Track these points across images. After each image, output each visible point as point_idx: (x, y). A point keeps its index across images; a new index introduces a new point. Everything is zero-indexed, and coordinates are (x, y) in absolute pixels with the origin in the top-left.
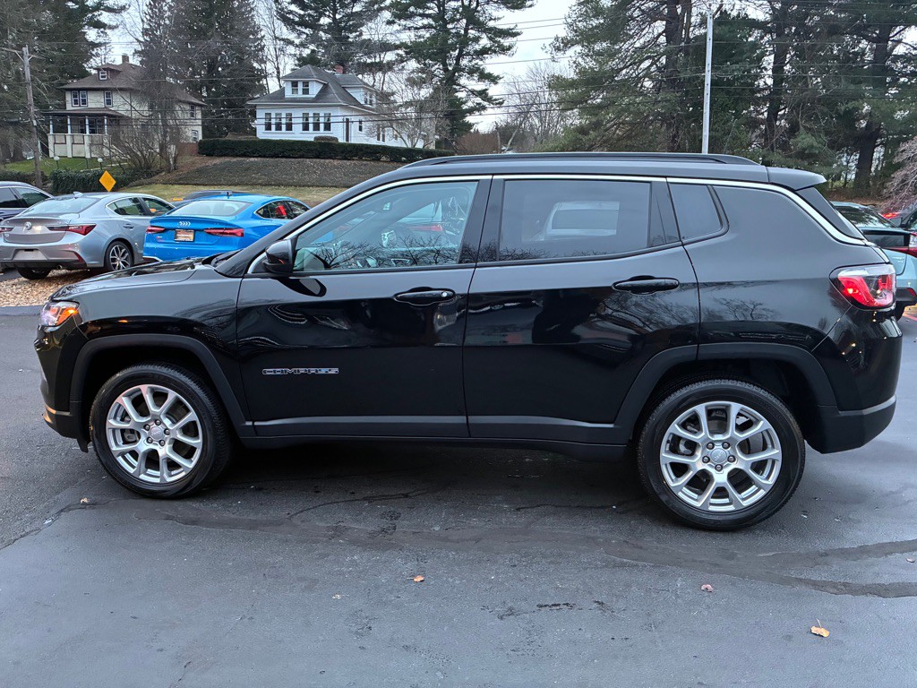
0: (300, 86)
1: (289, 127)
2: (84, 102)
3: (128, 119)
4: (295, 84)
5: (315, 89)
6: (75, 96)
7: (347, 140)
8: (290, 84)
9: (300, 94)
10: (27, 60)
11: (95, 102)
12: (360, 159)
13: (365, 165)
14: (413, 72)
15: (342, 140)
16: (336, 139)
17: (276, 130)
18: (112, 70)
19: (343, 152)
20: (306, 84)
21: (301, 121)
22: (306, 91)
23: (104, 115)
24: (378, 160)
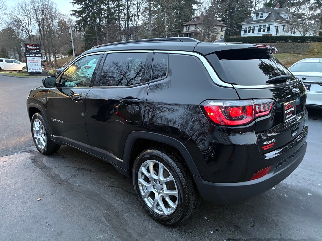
0: (260, 15)
1: (253, 31)
2: (188, 29)
3: (200, 33)
4: (258, 15)
5: (265, 15)
6: (186, 28)
7: (277, 34)
8: (256, 15)
9: (259, 18)
10: (166, 18)
11: (192, 29)
12: (280, 42)
13: (280, 44)
14: (313, 4)
15: (274, 35)
16: (271, 34)
17: (248, 33)
18: (197, 18)
19: (272, 40)
20: (262, 14)
21: (258, 28)
22: (262, 17)
23: (193, 33)
24: (288, 42)
